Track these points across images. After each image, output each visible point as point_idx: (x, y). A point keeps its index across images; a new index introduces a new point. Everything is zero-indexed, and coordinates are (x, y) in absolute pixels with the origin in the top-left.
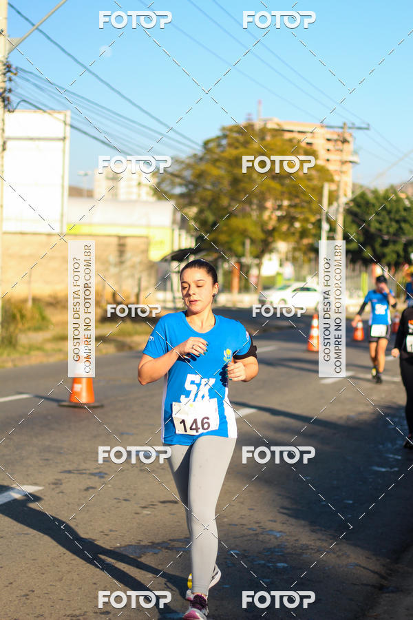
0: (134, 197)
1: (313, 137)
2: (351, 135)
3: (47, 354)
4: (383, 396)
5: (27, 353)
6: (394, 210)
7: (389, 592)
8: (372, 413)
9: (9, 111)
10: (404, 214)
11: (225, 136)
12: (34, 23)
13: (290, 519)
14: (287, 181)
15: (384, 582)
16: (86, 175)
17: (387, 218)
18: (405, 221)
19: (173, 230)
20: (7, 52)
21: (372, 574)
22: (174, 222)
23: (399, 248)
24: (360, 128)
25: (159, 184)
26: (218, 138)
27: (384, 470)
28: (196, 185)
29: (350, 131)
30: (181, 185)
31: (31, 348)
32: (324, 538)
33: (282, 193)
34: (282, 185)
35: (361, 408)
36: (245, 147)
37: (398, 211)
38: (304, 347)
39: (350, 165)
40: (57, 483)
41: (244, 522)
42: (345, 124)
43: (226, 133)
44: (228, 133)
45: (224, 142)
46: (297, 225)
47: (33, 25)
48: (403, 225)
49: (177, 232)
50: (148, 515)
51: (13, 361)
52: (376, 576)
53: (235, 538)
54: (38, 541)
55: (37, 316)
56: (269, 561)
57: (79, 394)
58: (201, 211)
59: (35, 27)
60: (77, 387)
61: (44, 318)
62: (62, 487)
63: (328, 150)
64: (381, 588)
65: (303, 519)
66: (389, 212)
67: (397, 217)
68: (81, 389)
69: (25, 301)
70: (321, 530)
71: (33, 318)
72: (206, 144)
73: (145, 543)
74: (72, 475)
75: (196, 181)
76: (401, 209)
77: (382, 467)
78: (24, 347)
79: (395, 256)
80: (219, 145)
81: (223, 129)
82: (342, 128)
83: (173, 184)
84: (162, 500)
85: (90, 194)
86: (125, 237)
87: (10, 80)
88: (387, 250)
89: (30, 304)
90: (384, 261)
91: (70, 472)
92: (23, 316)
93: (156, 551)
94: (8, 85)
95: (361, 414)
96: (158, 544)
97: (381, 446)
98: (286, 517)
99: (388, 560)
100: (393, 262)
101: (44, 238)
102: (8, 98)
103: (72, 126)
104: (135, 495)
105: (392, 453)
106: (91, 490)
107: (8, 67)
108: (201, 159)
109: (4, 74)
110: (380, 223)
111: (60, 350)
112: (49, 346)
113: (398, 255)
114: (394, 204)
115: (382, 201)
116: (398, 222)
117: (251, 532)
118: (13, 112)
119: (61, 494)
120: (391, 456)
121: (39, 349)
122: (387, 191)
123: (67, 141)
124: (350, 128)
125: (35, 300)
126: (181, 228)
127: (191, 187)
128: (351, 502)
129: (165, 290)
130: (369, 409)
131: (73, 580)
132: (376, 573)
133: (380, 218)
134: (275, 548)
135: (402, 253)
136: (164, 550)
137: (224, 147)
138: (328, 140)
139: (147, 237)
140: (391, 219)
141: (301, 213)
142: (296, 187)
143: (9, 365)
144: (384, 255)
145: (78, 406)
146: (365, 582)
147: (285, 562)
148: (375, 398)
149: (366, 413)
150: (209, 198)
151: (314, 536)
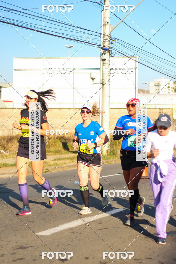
9: (112, 56)
16: (146, 84)
20: (110, 32)
47: (121, 20)
51: (115, 161)
85: (148, 92)
86: (162, 109)
87: (112, 43)
94: (111, 45)
102: (111, 51)
107: (111, 38)
109: (109, 41)
118: (113, 57)
123: (137, 69)
139: (172, 109)
143: (114, 162)
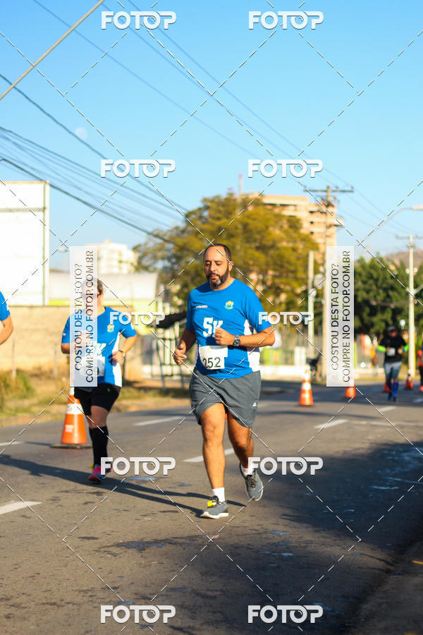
0: (116, 270)
1: (296, 210)
2: (335, 198)
3: (34, 415)
4: (379, 436)
5: (14, 415)
6: (381, 278)
7: (396, 575)
8: (369, 449)
10: (391, 281)
11: (207, 208)
12: (11, 82)
13: (292, 523)
14: (271, 252)
15: (392, 568)
17: (374, 287)
18: (392, 288)
19: (157, 303)
21: (378, 561)
22: (157, 295)
23: (388, 316)
24: (344, 191)
25: (140, 259)
26: (200, 209)
27: (383, 488)
28: (179, 258)
29: (334, 194)
30: (163, 258)
31: (17, 410)
32: (328, 535)
33: (267, 264)
34: (266, 254)
35: (358, 446)
36: (227, 218)
37: (385, 278)
38: (296, 403)
39: (335, 228)
40: (55, 499)
41: (245, 525)
42: (328, 187)
43: (208, 204)
44: (209, 204)
45: (206, 214)
46: (283, 297)
47: (11, 84)
48: (391, 293)
49: (161, 305)
50: (149, 521)
52: (383, 563)
53: (237, 535)
54: (41, 539)
55: (21, 386)
56: (274, 552)
57: (71, 434)
58: (185, 286)
59: (12, 86)
60: (69, 428)
61: (28, 389)
62: (60, 502)
63: (312, 223)
64: (388, 572)
65: (306, 523)
66: (376, 280)
67: (385, 286)
68: (73, 430)
69: (9, 373)
70: (324, 530)
71: (17, 388)
72: (187, 216)
73: (148, 539)
74: (69, 494)
75: (179, 254)
76: (388, 277)
77: (382, 486)
78: (11, 410)
79: (383, 325)
80: (201, 217)
81: (205, 200)
82: (326, 191)
83: (155, 258)
84: (162, 510)
88: (375, 319)
89: (14, 375)
90: (372, 330)
91: (67, 492)
92: (7, 386)
93: (160, 545)
95: (358, 449)
96: (161, 541)
97: (380, 472)
98: (287, 522)
99: (393, 552)
100: (381, 331)
101: (26, 311)
103: (52, 186)
104: (134, 507)
105: (391, 476)
106: (90, 504)
108: (183, 231)
110: (368, 292)
111: (48, 412)
112: (35, 409)
113: (387, 325)
114: (380, 272)
115: (368, 269)
116: (385, 290)
117: (254, 532)
119: (60, 507)
120: (391, 478)
121: (26, 410)
122: (373, 260)
123: (47, 211)
124: (333, 191)
125: (18, 371)
126: (165, 301)
127: (174, 260)
128: (353, 511)
129: (151, 363)
130: (366, 445)
131: (78, 566)
132: (382, 560)
133: (368, 287)
134: (279, 542)
135: (390, 322)
136: (167, 544)
137: (206, 219)
138: (312, 212)
140: (378, 287)
141: (286, 284)
142: (281, 257)
144: (372, 325)
145: (70, 447)
146: (371, 566)
147: (291, 552)
148: (370, 438)
149: (363, 448)
150: (192, 271)
151: (319, 535)
